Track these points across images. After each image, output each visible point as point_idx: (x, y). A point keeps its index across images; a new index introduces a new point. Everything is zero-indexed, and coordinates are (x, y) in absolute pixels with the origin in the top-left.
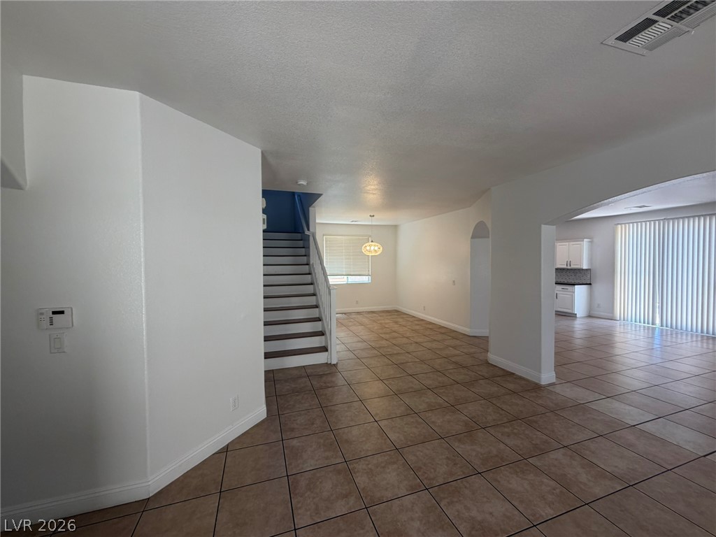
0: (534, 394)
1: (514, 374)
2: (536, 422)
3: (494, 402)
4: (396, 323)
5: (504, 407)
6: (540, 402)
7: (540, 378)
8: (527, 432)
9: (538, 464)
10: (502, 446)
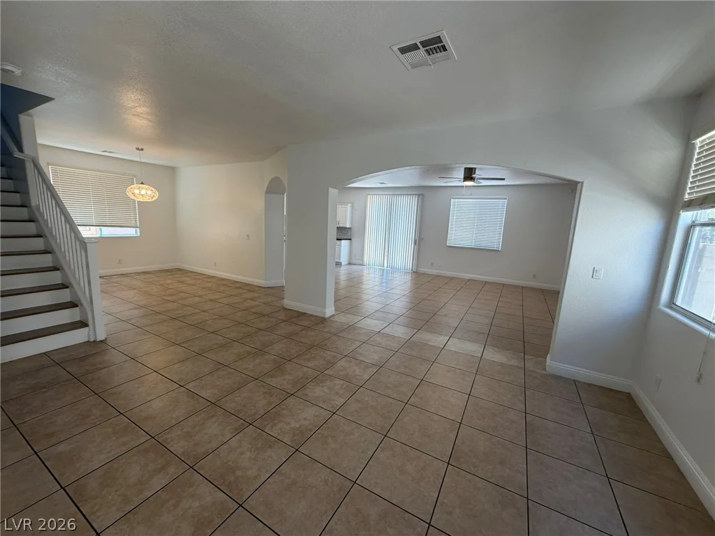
0: (322, 325)
1: (305, 313)
2: (326, 345)
3: (294, 338)
4: (182, 282)
5: (302, 340)
6: (326, 330)
7: (325, 313)
8: (321, 354)
9: (331, 373)
10: (305, 369)
